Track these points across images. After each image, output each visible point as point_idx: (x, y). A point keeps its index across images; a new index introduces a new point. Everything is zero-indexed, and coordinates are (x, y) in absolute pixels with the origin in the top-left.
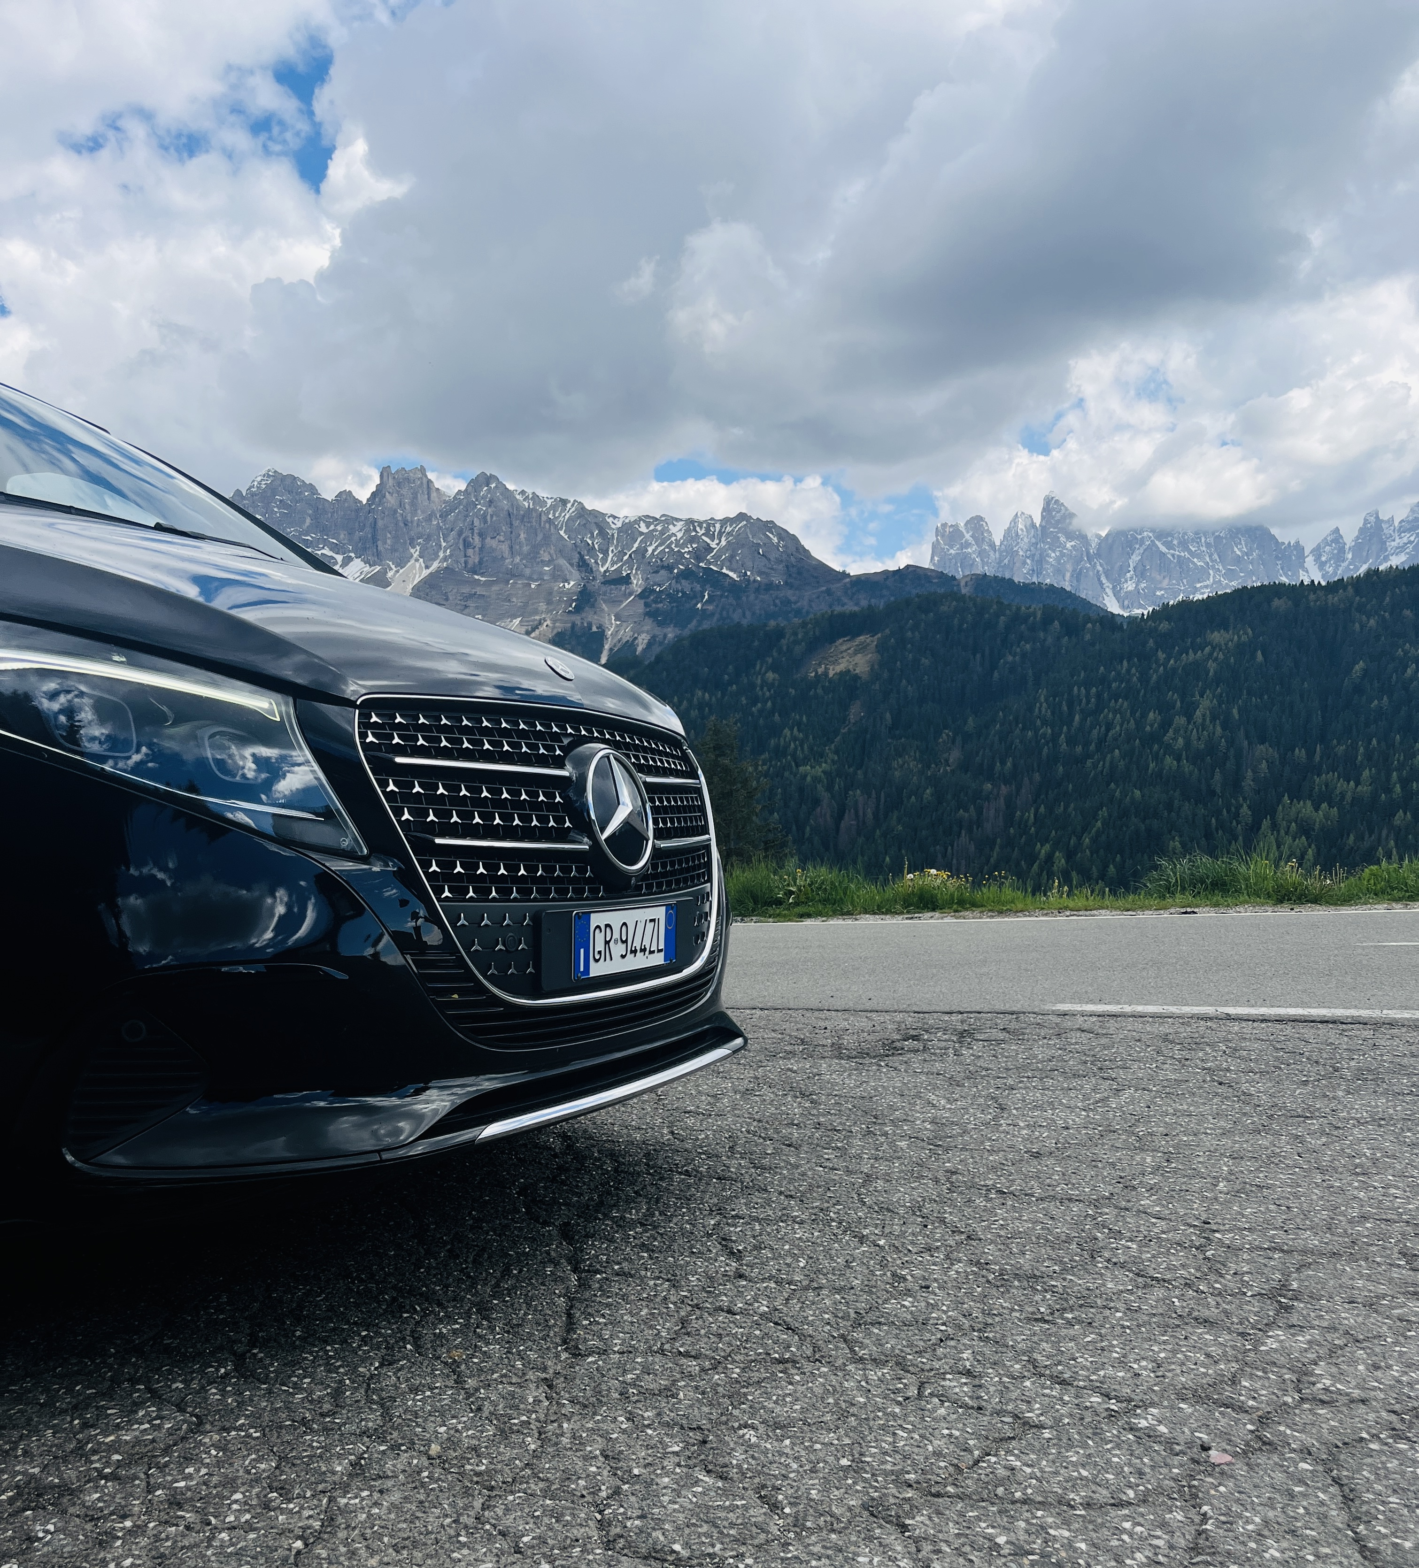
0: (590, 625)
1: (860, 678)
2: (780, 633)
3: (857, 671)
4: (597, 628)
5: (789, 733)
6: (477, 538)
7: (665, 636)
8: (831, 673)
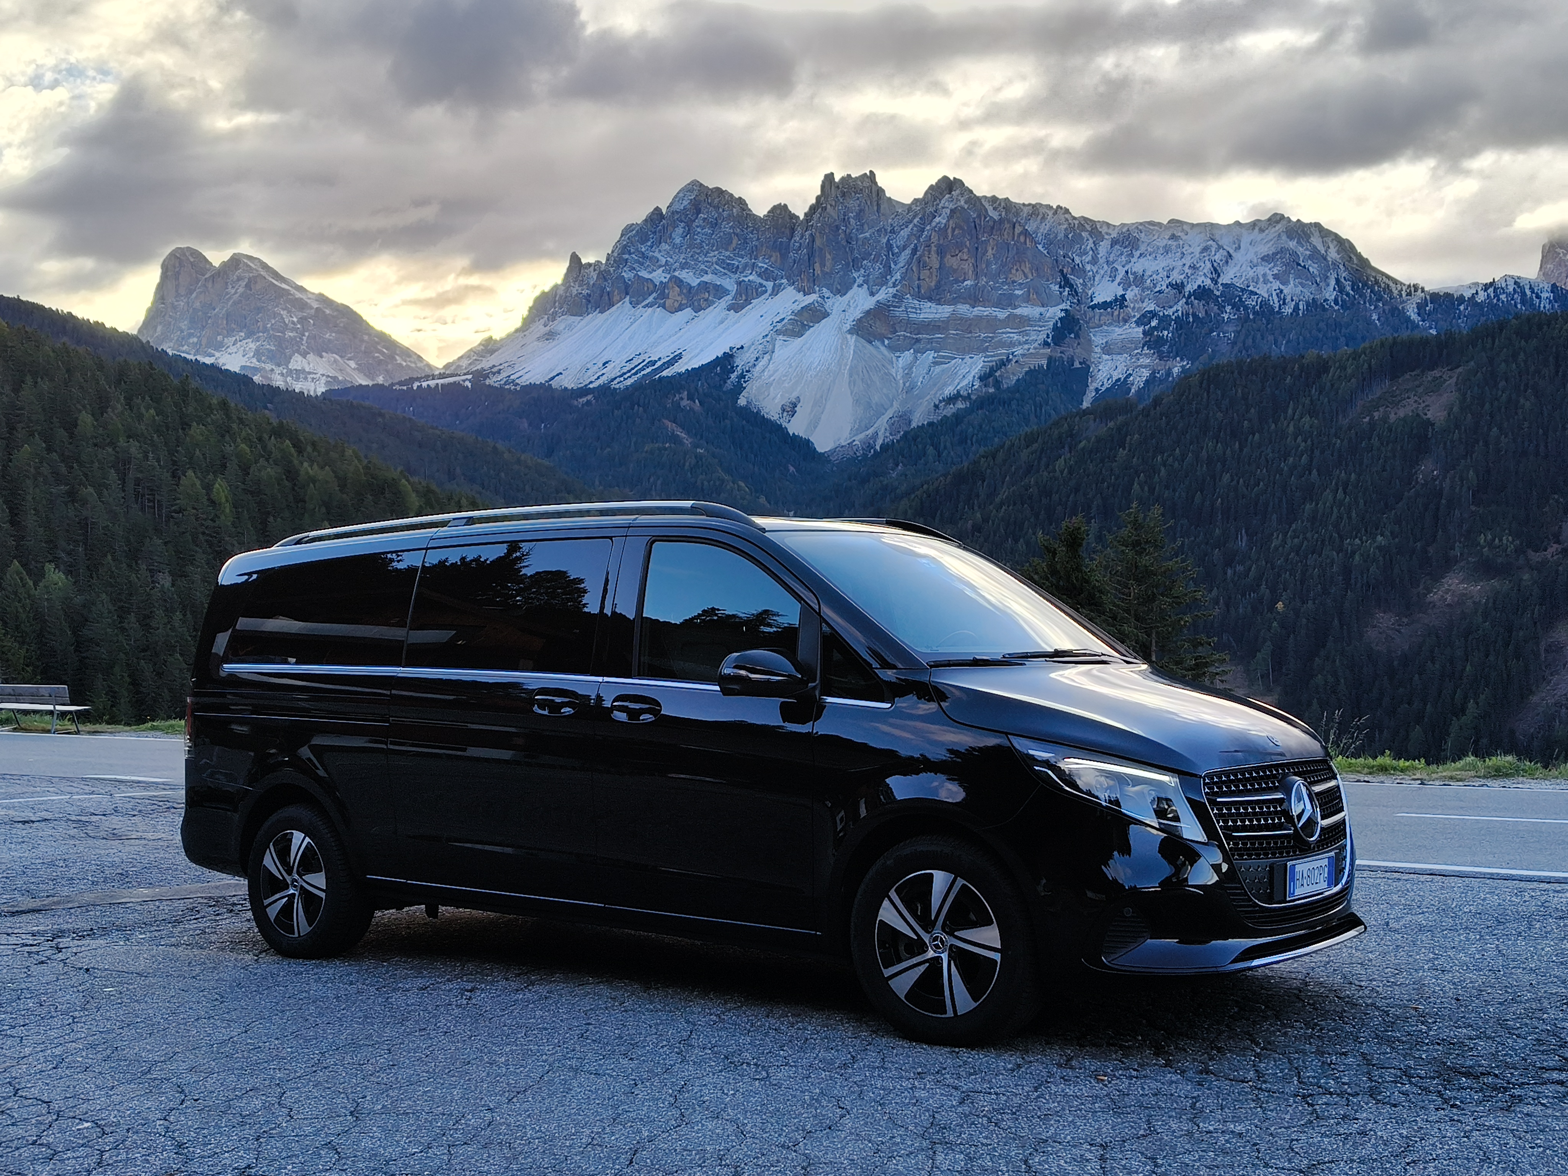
0: (1071, 361)
1: (1433, 425)
2: (1323, 367)
3: (1429, 416)
4: (1080, 363)
5: (1330, 497)
6: (934, 256)
7: (1169, 373)
8: (1392, 417)
